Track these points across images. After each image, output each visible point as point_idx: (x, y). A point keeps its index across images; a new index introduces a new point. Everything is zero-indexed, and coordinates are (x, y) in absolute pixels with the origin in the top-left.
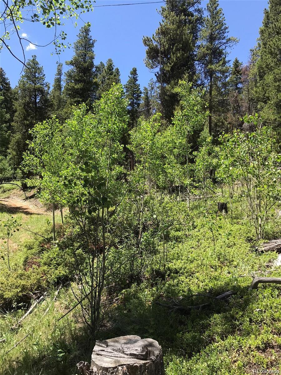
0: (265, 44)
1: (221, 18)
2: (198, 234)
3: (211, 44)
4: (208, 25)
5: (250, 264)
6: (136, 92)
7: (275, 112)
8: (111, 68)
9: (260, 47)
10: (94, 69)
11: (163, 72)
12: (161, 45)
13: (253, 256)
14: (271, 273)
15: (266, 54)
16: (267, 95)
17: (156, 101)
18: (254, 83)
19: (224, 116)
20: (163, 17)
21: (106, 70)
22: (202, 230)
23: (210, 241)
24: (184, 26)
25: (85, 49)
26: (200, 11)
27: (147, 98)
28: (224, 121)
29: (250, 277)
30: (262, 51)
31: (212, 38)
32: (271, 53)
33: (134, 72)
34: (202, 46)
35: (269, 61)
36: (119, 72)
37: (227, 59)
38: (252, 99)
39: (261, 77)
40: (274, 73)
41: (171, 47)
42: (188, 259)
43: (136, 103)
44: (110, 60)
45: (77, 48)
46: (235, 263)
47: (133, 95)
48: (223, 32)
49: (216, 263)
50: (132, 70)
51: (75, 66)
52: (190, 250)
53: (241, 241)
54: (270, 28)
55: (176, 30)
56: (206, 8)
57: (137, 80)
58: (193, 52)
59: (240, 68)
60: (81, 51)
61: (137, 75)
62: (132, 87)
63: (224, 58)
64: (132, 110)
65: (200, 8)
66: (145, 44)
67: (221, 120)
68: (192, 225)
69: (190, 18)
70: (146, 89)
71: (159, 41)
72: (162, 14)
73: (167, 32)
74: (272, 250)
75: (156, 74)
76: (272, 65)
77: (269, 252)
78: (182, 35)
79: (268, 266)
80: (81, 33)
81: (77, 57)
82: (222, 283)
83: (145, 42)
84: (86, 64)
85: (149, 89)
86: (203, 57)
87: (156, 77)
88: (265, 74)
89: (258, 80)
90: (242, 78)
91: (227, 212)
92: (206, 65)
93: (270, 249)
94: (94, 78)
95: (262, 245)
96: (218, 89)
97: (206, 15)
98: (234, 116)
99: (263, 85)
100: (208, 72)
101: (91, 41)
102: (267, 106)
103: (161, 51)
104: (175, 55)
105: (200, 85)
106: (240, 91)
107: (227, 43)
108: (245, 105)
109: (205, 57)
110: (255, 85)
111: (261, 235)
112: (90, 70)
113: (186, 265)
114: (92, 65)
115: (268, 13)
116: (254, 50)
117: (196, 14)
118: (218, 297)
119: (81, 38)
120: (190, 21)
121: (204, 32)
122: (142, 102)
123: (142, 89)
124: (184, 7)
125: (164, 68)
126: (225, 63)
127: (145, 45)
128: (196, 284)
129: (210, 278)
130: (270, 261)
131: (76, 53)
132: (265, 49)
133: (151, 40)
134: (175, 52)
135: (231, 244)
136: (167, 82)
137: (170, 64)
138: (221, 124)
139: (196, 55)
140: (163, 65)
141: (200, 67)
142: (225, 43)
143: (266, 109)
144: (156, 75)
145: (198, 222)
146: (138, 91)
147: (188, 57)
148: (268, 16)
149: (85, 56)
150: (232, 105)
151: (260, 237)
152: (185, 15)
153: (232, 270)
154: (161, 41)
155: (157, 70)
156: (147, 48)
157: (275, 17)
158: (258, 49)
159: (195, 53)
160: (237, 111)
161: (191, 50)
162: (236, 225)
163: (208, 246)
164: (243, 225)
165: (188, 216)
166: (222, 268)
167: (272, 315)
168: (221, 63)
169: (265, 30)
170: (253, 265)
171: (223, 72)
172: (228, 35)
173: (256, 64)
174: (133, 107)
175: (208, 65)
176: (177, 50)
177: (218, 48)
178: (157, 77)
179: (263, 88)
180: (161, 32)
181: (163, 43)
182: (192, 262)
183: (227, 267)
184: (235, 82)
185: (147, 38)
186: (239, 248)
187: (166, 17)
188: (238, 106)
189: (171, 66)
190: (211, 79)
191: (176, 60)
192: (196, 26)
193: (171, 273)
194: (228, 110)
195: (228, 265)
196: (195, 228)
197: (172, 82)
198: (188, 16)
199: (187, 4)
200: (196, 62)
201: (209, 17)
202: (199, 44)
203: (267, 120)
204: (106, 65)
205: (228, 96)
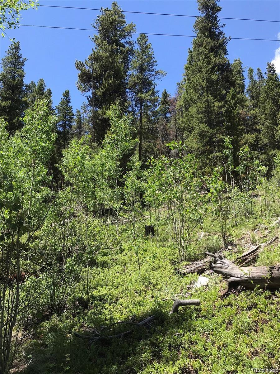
0: (189, 80)
1: (150, 52)
2: (125, 258)
3: (142, 74)
4: (138, 57)
5: (173, 287)
6: (69, 114)
7: (198, 141)
8: (42, 88)
9: (185, 81)
10: (24, 88)
11: (95, 97)
12: (93, 70)
13: (176, 279)
14: (191, 295)
15: (190, 88)
16: (191, 125)
17: (88, 124)
18: (180, 114)
19: (154, 143)
20: (96, 44)
21: (37, 89)
22: (129, 254)
23: (136, 265)
24: (115, 55)
25: (15, 66)
26: (131, 44)
27: (80, 121)
28: (154, 147)
29: (172, 300)
30: (187, 86)
31: (142, 69)
32: (195, 88)
33: (67, 94)
34: (133, 76)
35: (193, 95)
36: (51, 93)
37: (156, 90)
38: (179, 128)
39: (187, 109)
40: (197, 106)
41: (104, 73)
42: (113, 285)
43: (68, 125)
44: (42, 80)
45: (5, 64)
46: (159, 287)
47: (65, 117)
48: (152, 65)
49: (140, 287)
50: (65, 93)
51: (3, 83)
52: (116, 275)
53: (165, 264)
54: (193, 66)
55: (108, 58)
56: (137, 42)
57: (69, 102)
58: (124, 80)
59: (169, 99)
60: (10, 68)
61: (70, 97)
62: (64, 108)
63: (153, 89)
64: (64, 132)
65: (131, 41)
66: (78, 67)
67: (151, 147)
68: (120, 249)
69: (121, 48)
70: (78, 112)
71: (91, 66)
72: (95, 41)
73: (99, 58)
74: (193, 272)
75: (88, 97)
76: (195, 98)
77: (190, 274)
78: (114, 64)
79: (189, 288)
80: (9, 50)
81: (5, 74)
82: (145, 308)
83: (77, 66)
84: (15, 82)
85: (82, 111)
86: (133, 86)
87: (87, 100)
88: (190, 106)
89: (184, 111)
90: (170, 109)
91: (153, 234)
92: (137, 94)
93: (191, 271)
94: (23, 97)
95: (184, 267)
96: (148, 117)
97: (137, 47)
98: (162, 143)
99: (188, 116)
100: (138, 100)
101: (21, 59)
102: (192, 135)
103: (94, 77)
104: (107, 81)
105: (131, 112)
106: (168, 120)
107: (155, 74)
108: (172, 133)
109: (136, 86)
110: (181, 115)
111: (184, 258)
112: (20, 88)
113: (110, 291)
114: (21, 83)
115: (191, 52)
116: (181, 84)
117: (127, 45)
118: (140, 323)
119: (10, 54)
120: (121, 51)
121: (134, 63)
122: (74, 124)
123: (74, 111)
124: (116, 38)
125: (96, 92)
126: (153, 93)
127: (77, 69)
128: (120, 310)
129: (134, 304)
130: (191, 283)
131: (4, 69)
132: (189, 84)
133: (84, 65)
134: (107, 78)
135: (156, 267)
136: (99, 107)
137: (102, 89)
138: (151, 150)
139: (127, 84)
140: (95, 89)
141: (131, 95)
142: (154, 75)
143: (190, 138)
144: (88, 99)
145: (126, 246)
146: (70, 113)
147: (120, 85)
148: (192, 56)
149: (15, 73)
150: (161, 133)
151: (183, 259)
152: (117, 45)
153: (156, 293)
154: (93, 67)
155: (89, 94)
156: (79, 72)
157: (198, 57)
158: (184, 83)
159: (126, 81)
160: (165, 138)
161: (122, 78)
162: (161, 247)
163: (134, 269)
164: (168, 248)
165: (116, 239)
166: (146, 292)
167: (190, 338)
168: (150, 92)
169: (189, 67)
170: (175, 288)
171: (152, 101)
172: (157, 68)
173: (182, 97)
174: (65, 129)
175: (138, 94)
176: (109, 76)
177: (148, 79)
178: (89, 101)
179: (188, 119)
180: (94, 58)
181: (95, 68)
182: (117, 288)
183: (151, 291)
184: (164, 112)
185: (80, 62)
186: (164, 271)
187: (99, 45)
188: (166, 134)
189: (103, 91)
190: (141, 108)
191: (108, 86)
192: (127, 57)
193: (95, 301)
194: (157, 137)
195: (152, 289)
196: (122, 252)
197: (104, 106)
198: (120, 46)
199: (119, 36)
200: (127, 90)
201: (139, 50)
202: (130, 73)
203: (191, 148)
204: (37, 85)
205: (157, 124)
